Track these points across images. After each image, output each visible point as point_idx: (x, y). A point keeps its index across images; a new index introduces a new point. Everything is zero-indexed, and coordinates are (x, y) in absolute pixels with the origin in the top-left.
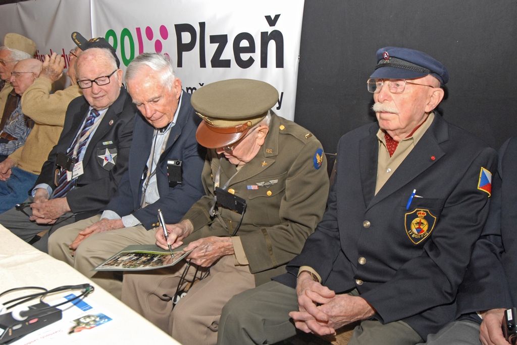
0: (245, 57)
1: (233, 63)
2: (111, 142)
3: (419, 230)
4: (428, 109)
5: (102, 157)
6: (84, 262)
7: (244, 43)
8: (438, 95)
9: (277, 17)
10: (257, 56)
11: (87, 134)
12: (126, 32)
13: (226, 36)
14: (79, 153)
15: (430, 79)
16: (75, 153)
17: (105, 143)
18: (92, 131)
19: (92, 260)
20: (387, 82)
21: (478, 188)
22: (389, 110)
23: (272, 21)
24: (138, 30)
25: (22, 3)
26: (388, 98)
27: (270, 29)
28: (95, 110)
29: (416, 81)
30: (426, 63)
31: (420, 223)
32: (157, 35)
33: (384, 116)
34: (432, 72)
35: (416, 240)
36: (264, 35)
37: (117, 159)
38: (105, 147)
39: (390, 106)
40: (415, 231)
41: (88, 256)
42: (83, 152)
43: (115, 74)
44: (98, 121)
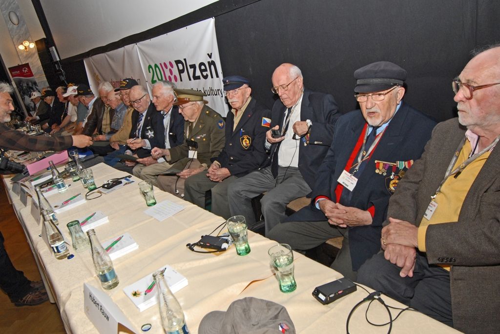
0: (205, 74)
1: (201, 77)
2: (150, 127)
3: (247, 144)
4: (247, 96)
5: (148, 134)
6: (144, 177)
7: (203, 67)
8: (249, 90)
9: (211, 54)
10: (208, 73)
11: (140, 125)
12: (156, 66)
13: (195, 65)
14: (139, 134)
15: (245, 86)
16: (137, 134)
17: (148, 128)
18: (142, 123)
19: (146, 176)
20: (231, 91)
21: (262, 125)
22: (235, 101)
23: (210, 56)
24: (161, 64)
25: (107, 53)
26: (233, 97)
27: (210, 60)
28: (142, 114)
29: (241, 88)
30: (242, 81)
31: (246, 141)
32: (169, 67)
33: (233, 103)
34: (245, 83)
35: (246, 147)
36: (209, 62)
37: (154, 134)
38: (147, 130)
39: (235, 100)
40: (245, 144)
41: (144, 174)
42: (140, 133)
43: (145, 97)
44: (143, 118)
